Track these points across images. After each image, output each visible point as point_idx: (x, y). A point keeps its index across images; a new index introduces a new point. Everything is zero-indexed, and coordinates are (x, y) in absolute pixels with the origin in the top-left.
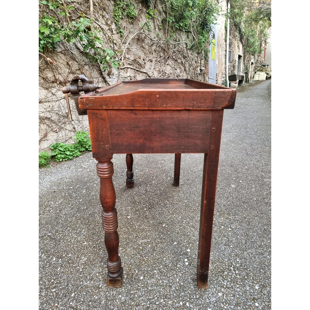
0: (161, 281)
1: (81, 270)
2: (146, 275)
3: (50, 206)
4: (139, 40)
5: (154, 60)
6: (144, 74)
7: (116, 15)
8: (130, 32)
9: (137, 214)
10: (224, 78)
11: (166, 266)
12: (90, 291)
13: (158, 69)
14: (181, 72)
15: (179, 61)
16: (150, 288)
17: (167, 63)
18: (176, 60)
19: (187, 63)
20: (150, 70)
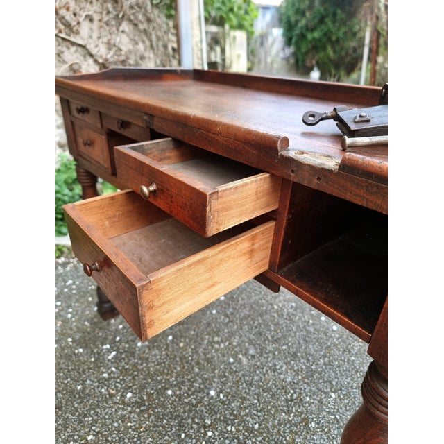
5: (96, 17)
6: (80, 49)
13: (105, 40)
14: (145, 50)
15: (141, 27)
17: (121, 28)
18: (136, 25)
19: (153, 33)
20: (91, 41)
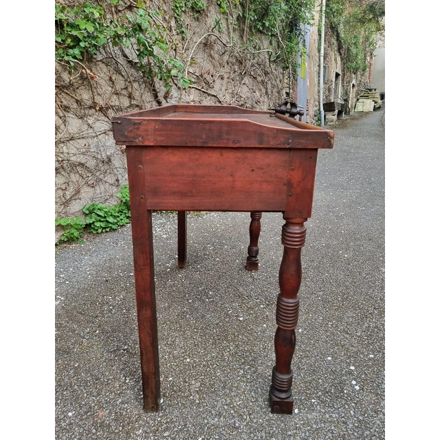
0: (327, 416)
1: (197, 401)
2: (301, 406)
3: (107, 303)
4: (207, 45)
5: (226, 76)
6: (213, 98)
7: (178, 5)
8: (194, 33)
9: (252, 314)
10: (316, 106)
11: (327, 393)
12: (224, 432)
13: (230, 91)
14: (261, 96)
15: (259, 79)
16: (314, 426)
17: (244, 81)
18: (255, 78)
19: (269, 82)
20: (221, 92)
